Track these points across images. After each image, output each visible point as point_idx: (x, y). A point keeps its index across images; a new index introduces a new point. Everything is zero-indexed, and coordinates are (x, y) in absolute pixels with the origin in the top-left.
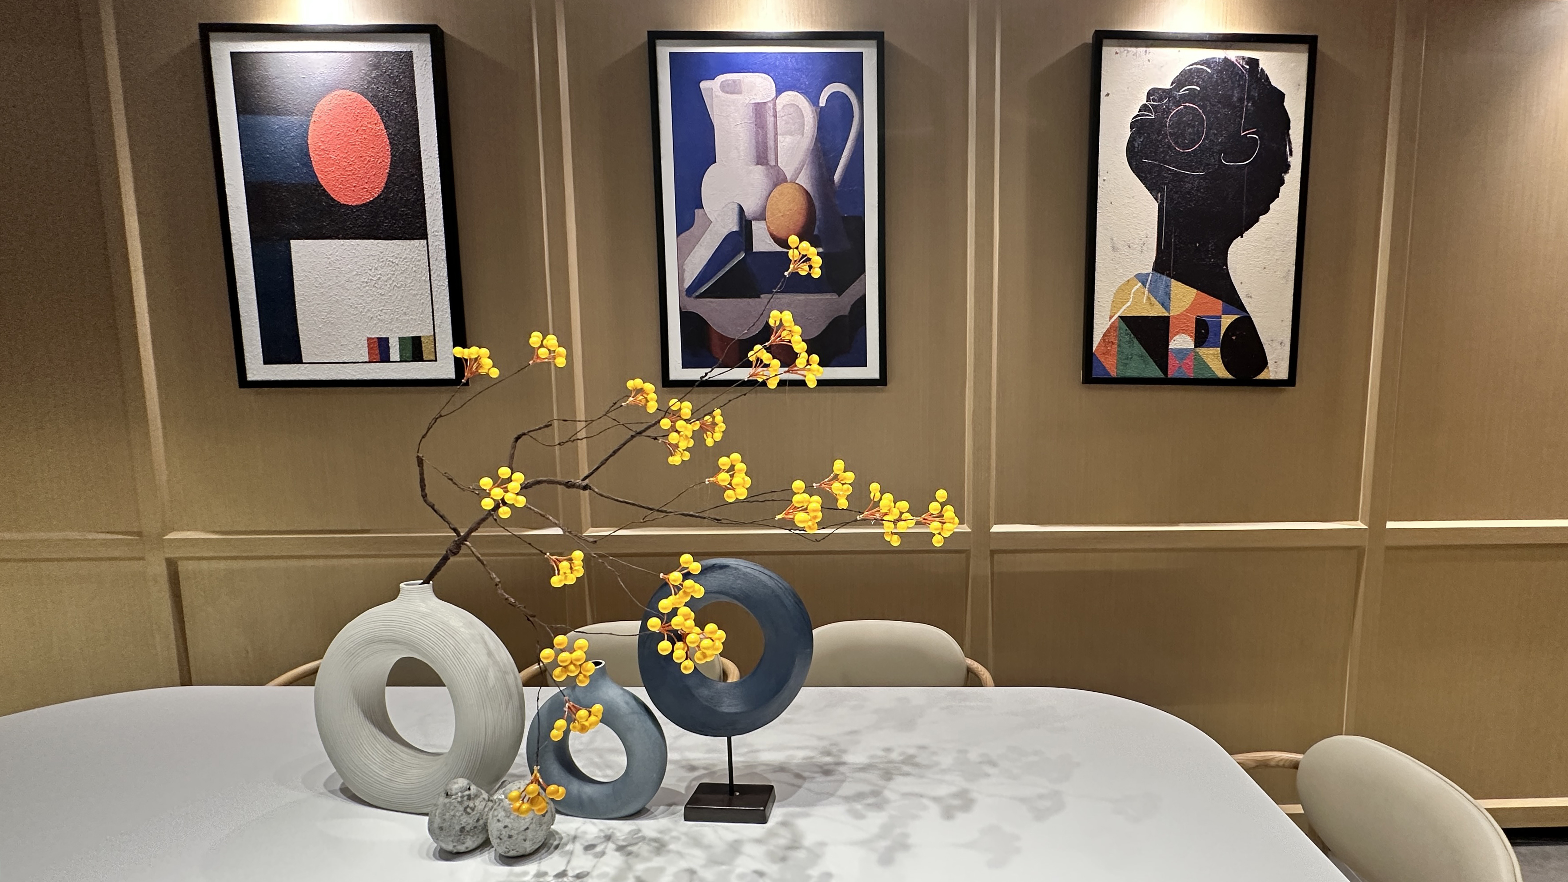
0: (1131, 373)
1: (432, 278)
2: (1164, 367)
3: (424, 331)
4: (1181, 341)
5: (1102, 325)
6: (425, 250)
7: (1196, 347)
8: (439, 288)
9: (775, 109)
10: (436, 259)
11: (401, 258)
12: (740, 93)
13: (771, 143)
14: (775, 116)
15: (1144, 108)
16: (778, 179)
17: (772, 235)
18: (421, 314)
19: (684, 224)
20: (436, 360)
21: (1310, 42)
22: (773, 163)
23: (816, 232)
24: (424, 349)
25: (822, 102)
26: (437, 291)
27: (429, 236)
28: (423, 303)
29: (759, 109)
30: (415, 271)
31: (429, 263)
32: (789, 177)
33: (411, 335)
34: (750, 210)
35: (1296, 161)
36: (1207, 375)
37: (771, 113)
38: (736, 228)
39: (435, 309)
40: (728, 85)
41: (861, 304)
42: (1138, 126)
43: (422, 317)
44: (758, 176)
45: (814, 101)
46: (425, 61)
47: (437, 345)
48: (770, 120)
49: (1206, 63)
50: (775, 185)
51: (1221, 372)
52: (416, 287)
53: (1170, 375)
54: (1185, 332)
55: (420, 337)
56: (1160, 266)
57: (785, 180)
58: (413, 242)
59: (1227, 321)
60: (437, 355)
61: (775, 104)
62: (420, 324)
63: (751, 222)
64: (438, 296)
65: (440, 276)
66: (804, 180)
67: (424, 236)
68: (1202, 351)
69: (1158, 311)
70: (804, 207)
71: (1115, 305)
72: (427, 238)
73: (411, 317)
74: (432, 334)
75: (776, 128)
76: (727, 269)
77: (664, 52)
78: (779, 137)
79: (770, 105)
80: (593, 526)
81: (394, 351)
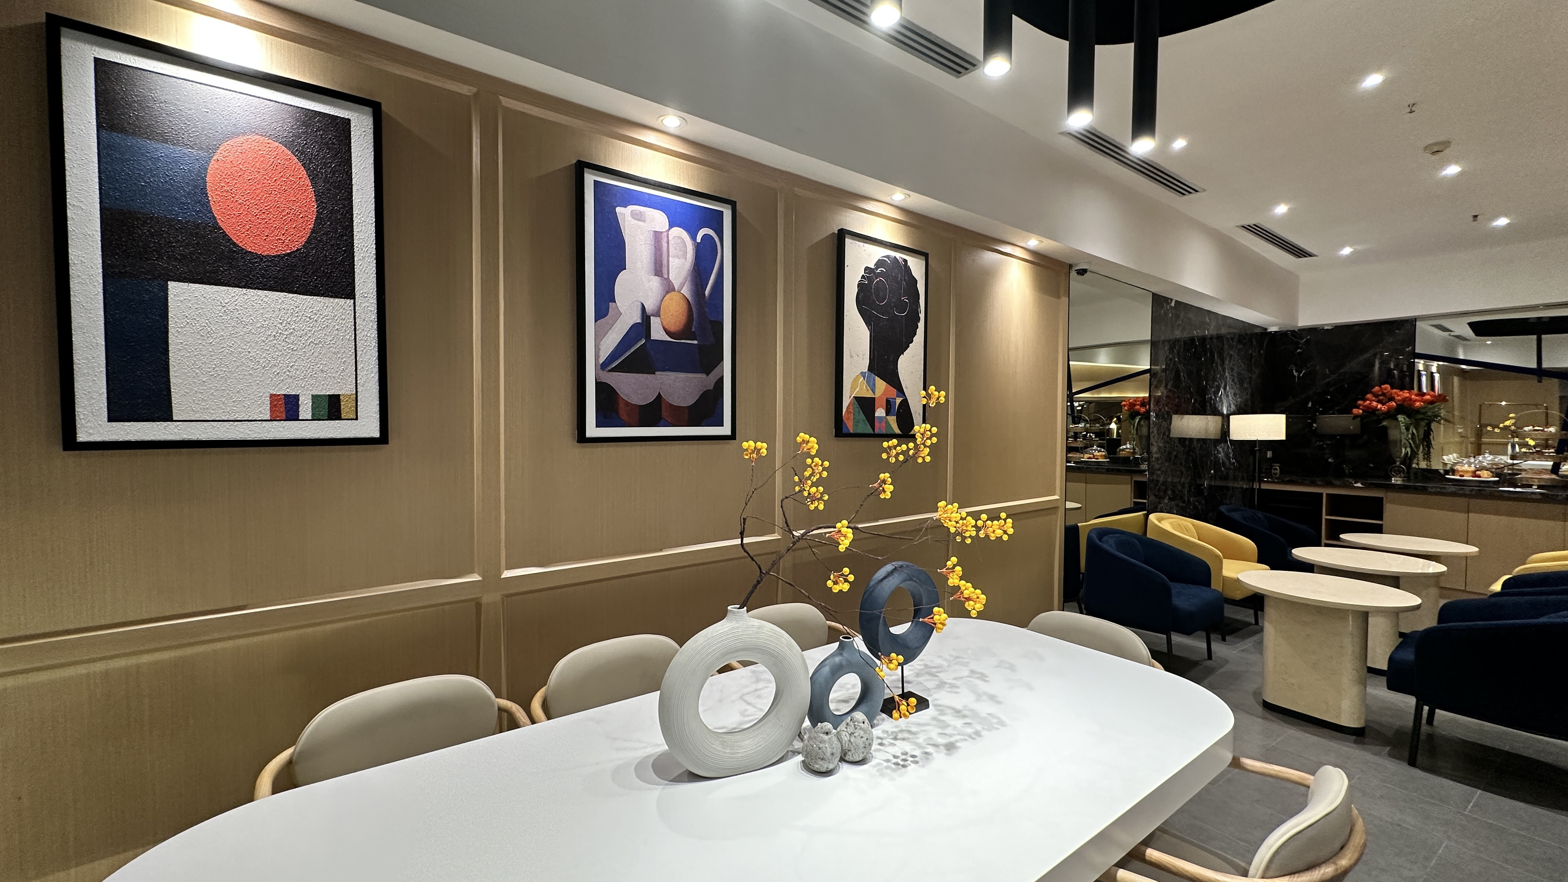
0: (859, 431)
1: (357, 338)
2: (873, 427)
3: (344, 389)
4: (880, 412)
5: (846, 401)
6: (351, 310)
7: (887, 415)
8: (365, 348)
9: (668, 237)
10: (364, 320)
11: (320, 314)
12: (644, 221)
13: (665, 262)
14: (668, 243)
15: (863, 277)
16: (669, 288)
17: (664, 328)
18: (342, 373)
19: (601, 313)
20: (357, 419)
21: (925, 256)
22: (666, 276)
23: (693, 330)
24: (342, 407)
25: (699, 240)
26: (363, 351)
27: (356, 297)
28: (345, 361)
29: (657, 235)
30: (337, 329)
31: (355, 323)
32: (676, 288)
33: (328, 394)
34: (650, 307)
35: (922, 316)
36: (891, 432)
37: (665, 240)
38: (639, 321)
39: (359, 368)
40: (636, 214)
41: (721, 381)
42: (860, 285)
43: (342, 376)
44: (655, 283)
45: (694, 238)
46: (364, 131)
47: (359, 404)
48: (665, 245)
49: (888, 257)
50: (667, 293)
51: (897, 431)
52: (338, 346)
53: (877, 431)
54: (881, 406)
55: (339, 395)
56: (871, 368)
57: (674, 290)
58: (337, 300)
59: (899, 400)
60: (359, 414)
61: (668, 234)
62: (339, 382)
63: (650, 317)
64: (363, 355)
65: (367, 336)
66: (686, 291)
67: (350, 294)
68: (888, 417)
69: (869, 394)
70: (686, 311)
71: (852, 392)
72: (354, 298)
73: (329, 375)
74: (354, 392)
75: (668, 252)
76: (632, 350)
77: (590, 179)
78: (671, 259)
79: (665, 234)
80: (509, 567)
81: (305, 409)
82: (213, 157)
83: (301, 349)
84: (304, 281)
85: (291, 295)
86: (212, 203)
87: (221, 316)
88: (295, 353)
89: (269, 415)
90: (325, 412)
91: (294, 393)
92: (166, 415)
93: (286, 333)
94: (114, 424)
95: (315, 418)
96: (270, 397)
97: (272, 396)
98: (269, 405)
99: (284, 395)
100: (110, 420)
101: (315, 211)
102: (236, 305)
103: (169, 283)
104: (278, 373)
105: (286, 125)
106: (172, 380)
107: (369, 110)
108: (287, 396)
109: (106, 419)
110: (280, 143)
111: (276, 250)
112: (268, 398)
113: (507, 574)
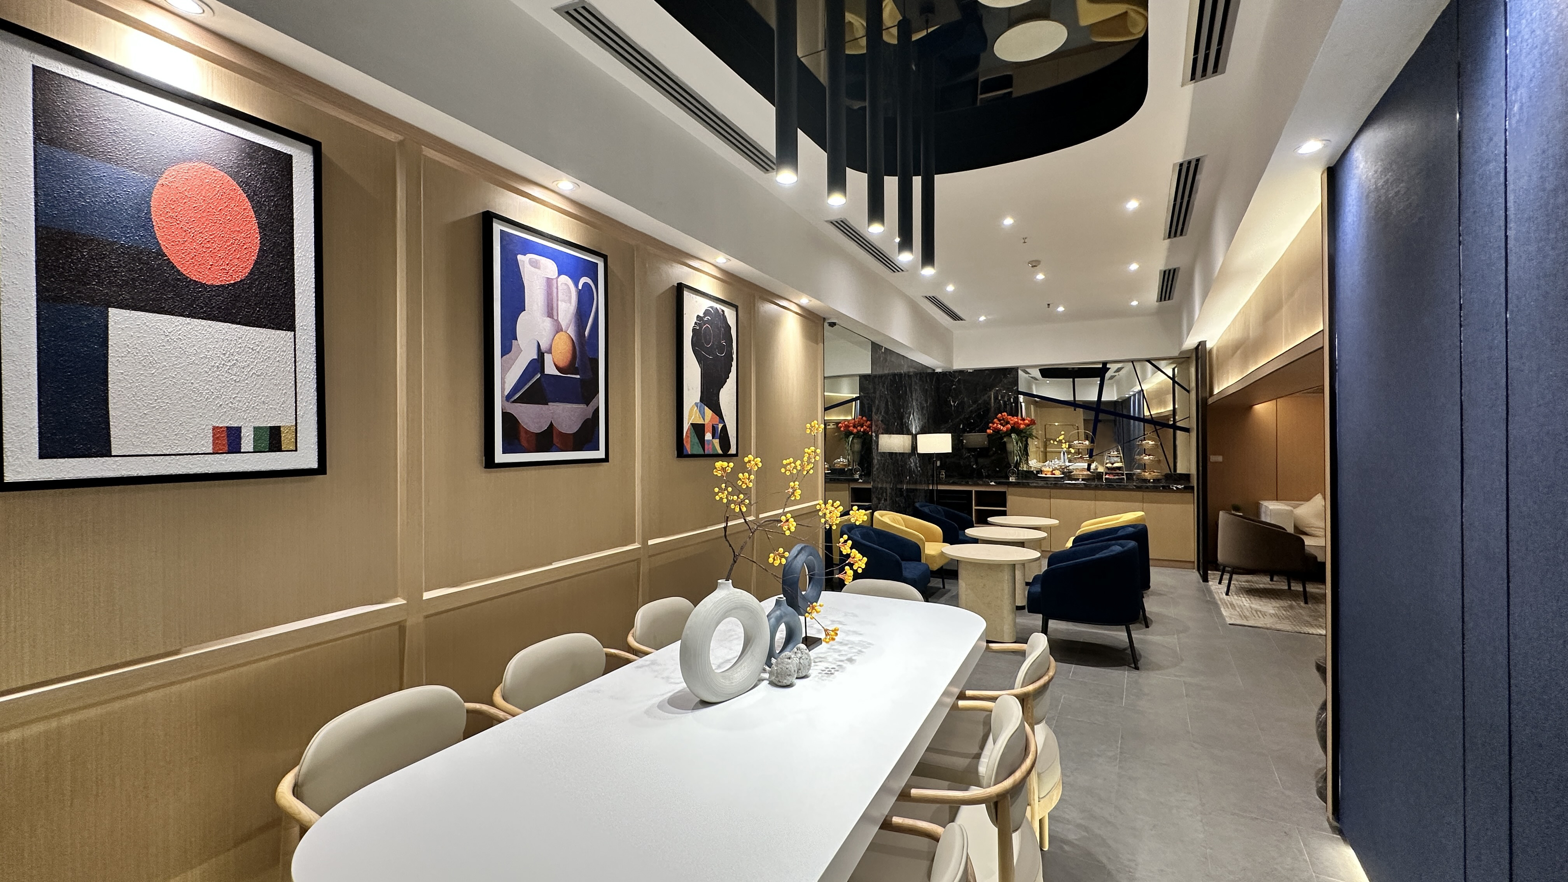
0: (695, 453)
1: (297, 370)
2: (704, 449)
3: (284, 421)
4: (708, 436)
5: (686, 426)
6: (291, 342)
7: (713, 438)
8: (304, 380)
9: (557, 284)
10: (304, 352)
11: (262, 346)
12: (539, 268)
13: (555, 306)
14: (557, 289)
15: (696, 323)
16: (558, 329)
17: (555, 364)
18: (282, 404)
19: (506, 350)
20: (296, 450)
21: (736, 307)
22: (556, 318)
23: (577, 366)
24: (283, 439)
25: (580, 287)
26: (302, 382)
27: (296, 329)
28: (286, 393)
29: (549, 281)
30: (278, 361)
31: (295, 354)
32: (564, 328)
33: (269, 425)
34: (544, 345)
35: (734, 356)
36: (716, 453)
37: (555, 286)
38: (536, 357)
39: (298, 400)
40: (534, 262)
41: (597, 410)
42: (694, 330)
43: (283, 408)
44: (547, 323)
45: (576, 285)
46: (305, 168)
47: (298, 435)
48: (555, 290)
49: (712, 307)
50: (557, 332)
51: (720, 452)
52: (279, 377)
53: (706, 452)
54: (709, 431)
55: (280, 427)
56: (701, 400)
57: (562, 330)
58: (278, 332)
59: (720, 426)
60: (298, 445)
61: (557, 281)
62: (280, 414)
63: (544, 353)
64: (303, 387)
65: (306, 368)
66: (571, 331)
67: (291, 328)
68: (714, 440)
69: (701, 422)
70: (571, 349)
71: (689, 419)
72: (295, 331)
73: (271, 406)
74: (294, 424)
75: (557, 296)
76: (530, 383)
77: (498, 228)
78: (559, 302)
79: (555, 281)
80: (428, 589)
81: (247, 443)
82: (158, 181)
83: (243, 381)
84: (247, 312)
85: (234, 326)
86: (156, 228)
87: (164, 346)
88: (238, 384)
89: (211, 448)
90: (266, 444)
91: (236, 425)
92: (103, 449)
93: (229, 364)
94: (45, 461)
95: (257, 450)
96: (213, 430)
97: (214, 428)
98: (211, 438)
99: (227, 427)
100: (41, 457)
101: (259, 242)
102: (179, 335)
103: (110, 309)
104: (221, 405)
105: (231, 157)
106: (111, 413)
107: (309, 148)
108: (229, 428)
109: (37, 456)
110: (225, 173)
111: (220, 279)
112: (211, 431)
113: (427, 595)
